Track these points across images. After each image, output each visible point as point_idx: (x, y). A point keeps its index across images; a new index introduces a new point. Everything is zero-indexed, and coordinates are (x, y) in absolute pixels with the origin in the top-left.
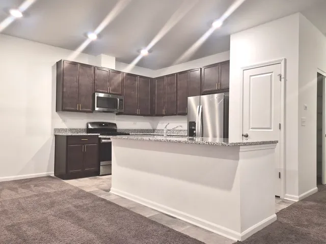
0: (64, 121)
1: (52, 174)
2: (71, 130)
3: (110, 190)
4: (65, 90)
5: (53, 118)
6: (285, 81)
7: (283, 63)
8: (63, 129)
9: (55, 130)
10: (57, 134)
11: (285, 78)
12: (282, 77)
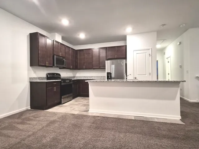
0: (35, 72)
1: (29, 108)
2: (39, 78)
3: (89, 111)
4: (39, 52)
5: (28, 70)
6: (152, 56)
7: (151, 49)
8: (34, 78)
9: (30, 78)
10: (32, 81)
11: (152, 55)
12: (151, 55)
